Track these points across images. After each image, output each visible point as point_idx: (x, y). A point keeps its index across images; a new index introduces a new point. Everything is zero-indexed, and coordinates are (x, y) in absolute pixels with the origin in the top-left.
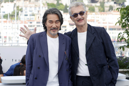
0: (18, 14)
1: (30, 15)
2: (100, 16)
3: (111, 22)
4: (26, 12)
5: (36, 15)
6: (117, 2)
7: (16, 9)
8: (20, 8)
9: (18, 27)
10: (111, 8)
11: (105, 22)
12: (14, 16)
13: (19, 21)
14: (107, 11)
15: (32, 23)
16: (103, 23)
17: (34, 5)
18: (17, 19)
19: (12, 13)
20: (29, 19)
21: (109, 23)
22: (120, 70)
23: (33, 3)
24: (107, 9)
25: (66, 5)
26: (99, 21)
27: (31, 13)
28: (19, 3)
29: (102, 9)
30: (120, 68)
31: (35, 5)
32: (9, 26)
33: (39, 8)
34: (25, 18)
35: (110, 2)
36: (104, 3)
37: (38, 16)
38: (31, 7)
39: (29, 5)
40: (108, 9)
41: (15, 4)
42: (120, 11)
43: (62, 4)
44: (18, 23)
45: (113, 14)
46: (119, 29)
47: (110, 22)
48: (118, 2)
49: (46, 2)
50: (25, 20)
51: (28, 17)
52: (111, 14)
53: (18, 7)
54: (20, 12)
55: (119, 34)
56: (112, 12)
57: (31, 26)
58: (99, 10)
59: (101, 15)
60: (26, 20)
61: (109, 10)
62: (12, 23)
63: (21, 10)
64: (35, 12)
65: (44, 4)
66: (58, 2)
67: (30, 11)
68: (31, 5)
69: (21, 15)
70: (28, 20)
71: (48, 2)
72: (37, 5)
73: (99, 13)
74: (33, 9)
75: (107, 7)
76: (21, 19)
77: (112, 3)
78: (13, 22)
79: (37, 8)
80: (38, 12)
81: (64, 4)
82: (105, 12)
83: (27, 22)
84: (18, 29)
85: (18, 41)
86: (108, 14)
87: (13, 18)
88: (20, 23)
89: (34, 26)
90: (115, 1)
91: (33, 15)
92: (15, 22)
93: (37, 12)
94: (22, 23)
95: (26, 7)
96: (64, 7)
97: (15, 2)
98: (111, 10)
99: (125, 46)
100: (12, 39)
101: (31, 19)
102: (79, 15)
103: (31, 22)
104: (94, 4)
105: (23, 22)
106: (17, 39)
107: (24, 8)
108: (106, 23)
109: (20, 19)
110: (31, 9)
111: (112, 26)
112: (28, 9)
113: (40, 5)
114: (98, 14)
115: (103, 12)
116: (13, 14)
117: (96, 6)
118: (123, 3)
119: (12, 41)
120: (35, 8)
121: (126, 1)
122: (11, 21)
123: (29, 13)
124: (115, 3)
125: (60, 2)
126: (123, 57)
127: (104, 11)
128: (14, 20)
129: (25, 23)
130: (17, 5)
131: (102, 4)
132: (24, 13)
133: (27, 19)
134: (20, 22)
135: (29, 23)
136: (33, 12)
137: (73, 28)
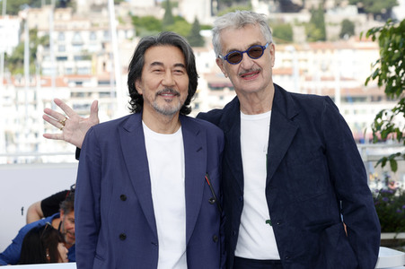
0: (34, 55)
1: (76, 58)
2: (310, 55)
3: (350, 77)
4: (62, 48)
5: (94, 58)
6: (367, 8)
7: (26, 37)
8: (40, 35)
9: (35, 98)
10: (348, 29)
11: (327, 74)
12: (23, 62)
13: (38, 77)
14: (333, 40)
15: (85, 84)
16: (324, 79)
17: (87, 24)
18: (32, 73)
19: (14, 53)
20: (73, 71)
21: (343, 79)
22: (384, 236)
23: (85, 17)
24: (333, 31)
25: (196, 21)
26: (310, 74)
27: (77, 51)
28: (36, 16)
29: (317, 33)
30: (384, 231)
31: (93, 25)
32: (7, 97)
33: (107, 32)
34: (58, 68)
35: (343, 9)
36: (325, 11)
37: (101, 60)
38: (77, 31)
39: (71, 25)
41: (24, 21)
42: (381, 38)
43: (181, 19)
44: (35, 86)
45: (354, 49)
46: (376, 99)
47: (345, 76)
48: (372, 9)
49: (130, 14)
50: (58, 73)
51: (70, 63)
52: (348, 48)
53: (33, 32)
54: (40, 49)
55: (379, 116)
56: (352, 41)
57: (80, 95)
58: (309, 36)
59: (315, 51)
60: (61, 75)
61: (342, 36)
62: (16, 87)
63: (46, 43)
64: (94, 48)
65: (120, 20)
66: (168, 12)
67: (75, 44)
68: (79, 24)
69: (47, 59)
70: (70, 76)
71: (135, 13)
72: (97, 25)
73: (307, 46)
74: (85, 36)
75: (335, 25)
76: (45, 72)
77: (350, 12)
78: (17, 82)
79: (100, 35)
80: (104, 45)
81: (190, 19)
82: (328, 43)
83: (66, 80)
84: (35, 105)
85: (36, 146)
86: (340, 49)
87: (18, 70)
88: (43, 86)
89: (90, 94)
90: (360, 5)
91: (86, 57)
92: (26, 80)
93: (98, 48)
94: (48, 84)
95: (61, 31)
96: (190, 28)
97: (23, 14)
98: (346, 36)
99: (399, 154)
100: (15, 140)
101: (80, 72)
102: (245, 55)
103: (79, 80)
104: (289, 18)
105: (53, 83)
106: (32, 139)
107: (54, 36)
108: (333, 79)
109: (41, 73)
110: (77, 39)
111: (352, 90)
112: (69, 36)
113: (108, 24)
114: (306, 51)
115: (320, 44)
116: (17, 55)
117: (299, 24)
118: (389, 11)
119: (17, 145)
120: (93, 32)
121: (397, 5)
122: (13, 80)
123: (71, 52)
124: (361, 11)
125: (175, 12)
126: (394, 191)
127: (323, 39)
128: (23, 74)
129: (60, 83)
130: (31, 25)
131: (317, 16)
132: (55, 51)
133: (67, 72)
134: (44, 82)
135: (72, 85)
136: (85, 47)
137: (221, 98)
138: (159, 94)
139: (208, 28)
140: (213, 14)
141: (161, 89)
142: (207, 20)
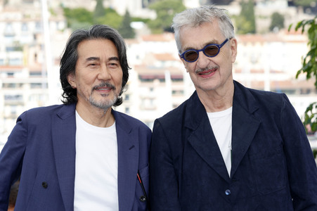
1: (8, 49)
3: (279, 69)
5: (26, 49)
6: (296, 1)
10: (278, 21)
11: (257, 67)
14: (263, 33)
16: (253, 72)
17: (19, 16)
20: (5, 62)
21: (273, 72)
23: (17, 8)
24: (262, 24)
25: (127, 13)
27: (9, 42)
29: (247, 25)
31: (25, 16)
36: (255, 4)
37: (32, 51)
38: (9, 22)
40: (267, 23)
43: (112, 11)
45: (284, 42)
46: (305, 92)
47: (275, 68)
48: (301, 2)
49: (61, 6)
52: (278, 40)
55: (310, 109)
56: (282, 34)
57: (11, 85)
58: (239, 28)
59: (245, 44)
61: (271, 29)
64: (26, 39)
65: (52, 11)
66: (100, 4)
67: (6, 36)
68: (11, 15)
70: (2, 67)
71: (66, 4)
72: (29, 16)
74: (17, 27)
75: (265, 18)
77: (280, 6)
79: (32, 26)
80: (35, 37)
81: (121, 11)
82: (258, 36)
89: (21, 85)
91: (18, 48)
93: (30, 39)
96: (120, 20)
98: (276, 29)
101: (12, 63)
102: (201, 53)
103: (10, 70)
108: (262, 72)
110: (9, 30)
111: (282, 82)
115: (250, 36)
120: (24, 24)
123: (3, 43)
124: (291, 4)
125: (106, 4)
127: (253, 31)
131: (247, 9)
135: (4, 75)
136: (17, 38)
137: (152, 89)
138: (95, 89)
139: (138, 20)
140: (144, 6)
141: (97, 83)
142: (138, 12)
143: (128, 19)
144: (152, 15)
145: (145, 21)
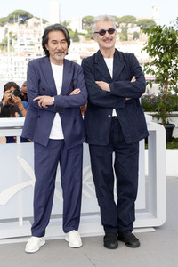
0: (11, 43)
1: (28, 45)
4: (22, 40)
5: (35, 45)
6: (144, 28)
7: (8, 35)
8: (13, 35)
9: (11, 61)
10: (136, 36)
12: (7, 45)
13: (13, 52)
14: (130, 40)
15: (31, 55)
17: (32, 31)
18: (11, 50)
19: (3, 42)
20: (27, 50)
23: (32, 28)
24: (130, 37)
25: (76, 31)
27: (28, 42)
28: (12, 27)
29: (124, 37)
31: (35, 31)
33: (40, 35)
34: (20, 49)
35: (135, 27)
36: (128, 28)
37: (38, 46)
38: (28, 34)
39: (26, 31)
40: (132, 36)
41: (7, 29)
43: (70, 30)
44: (11, 56)
51: (25, 47)
52: (136, 43)
53: (11, 33)
54: (14, 41)
56: (138, 41)
58: (121, 38)
59: (123, 45)
60: (22, 52)
61: (134, 39)
62: (4, 56)
63: (16, 38)
64: (35, 41)
67: (27, 39)
68: (29, 31)
69: (16, 45)
70: (25, 52)
74: (31, 36)
75: (131, 34)
76: (16, 50)
77: (137, 29)
78: (4, 54)
80: (39, 40)
81: (74, 31)
82: (128, 41)
83: (24, 54)
84: (12, 64)
86: (133, 44)
87: (5, 49)
88: (14, 56)
90: (141, 26)
91: (32, 45)
92: (8, 53)
94: (17, 55)
95: (22, 34)
96: (74, 34)
97: (6, 26)
98: (136, 39)
101: (29, 50)
103: (29, 53)
105: (19, 54)
107: (19, 36)
109: (14, 50)
110: (29, 37)
112: (25, 36)
113: (40, 31)
114: (119, 44)
115: (125, 42)
116: (5, 43)
120: (35, 35)
122: (2, 53)
123: (26, 42)
124: (141, 28)
125: (68, 27)
127: (126, 40)
128: (6, 51)
129: (21, 55)
130: (9, 31)
131: (124, 30)
132: (19, 42)
133: (24, 50)
134: (15, 54)
135: (26, 55)
136: (31, 41)
138: (56, 53)
139: (81, 34)
140: (83, 29)
141: (57, 51)
142: (80, 31)
143: (76, 33)
144: (86, 32)
145: (83, 35)
